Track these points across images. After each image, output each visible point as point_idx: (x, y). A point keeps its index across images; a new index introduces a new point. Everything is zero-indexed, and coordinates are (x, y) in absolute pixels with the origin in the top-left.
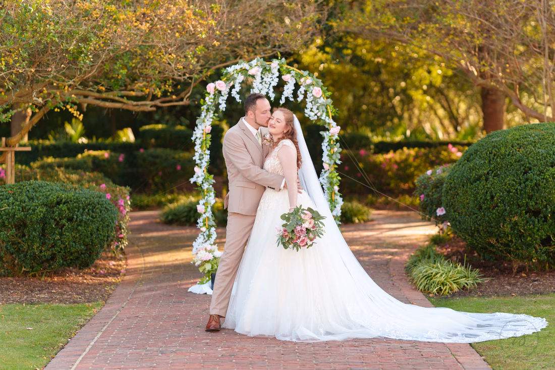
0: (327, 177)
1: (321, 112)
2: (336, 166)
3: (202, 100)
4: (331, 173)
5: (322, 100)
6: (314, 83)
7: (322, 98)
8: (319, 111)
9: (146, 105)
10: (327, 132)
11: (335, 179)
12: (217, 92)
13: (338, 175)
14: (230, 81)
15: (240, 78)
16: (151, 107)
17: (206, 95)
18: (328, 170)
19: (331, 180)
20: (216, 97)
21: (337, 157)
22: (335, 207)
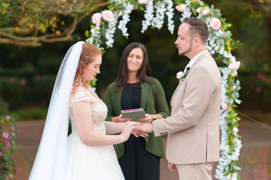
0: (225, 118)
1: (219, 46)
2: (236, 106)
3: (87, 33)
4: (230, 113)
5: (220, 33)
6: (212, 13)
7: (220, 31)
8: (217, 45)
9: (31, 41)
10: (226, 68)
11: (234, 121)
12: (103, 23)
13: (238, 116)
14: (118, 11)
15: (129, 8)
16: (38, 42)
17: (92, 26)
18: (227, 110)
19: (230, 121)
20: (103, 29)
21: (236, 96)
22: (234, 151)
